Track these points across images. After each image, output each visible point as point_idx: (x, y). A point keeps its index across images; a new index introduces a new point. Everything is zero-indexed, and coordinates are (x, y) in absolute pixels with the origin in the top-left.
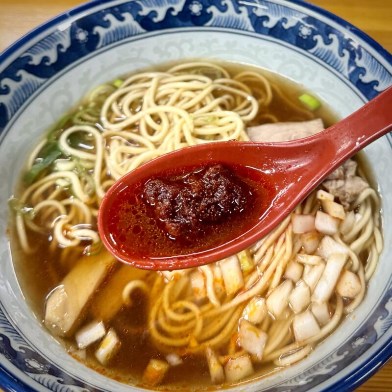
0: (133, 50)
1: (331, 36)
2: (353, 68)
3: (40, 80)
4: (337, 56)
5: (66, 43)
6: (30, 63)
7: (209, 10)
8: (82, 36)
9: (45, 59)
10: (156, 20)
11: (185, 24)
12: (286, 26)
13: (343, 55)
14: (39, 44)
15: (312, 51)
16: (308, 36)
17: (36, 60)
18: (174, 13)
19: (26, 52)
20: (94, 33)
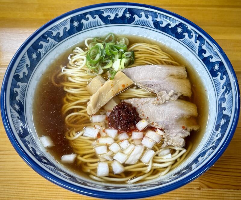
0: (145, 32)
1: (224, 76)
2: (223, 97)
3: (102, 23)
4: (221, 87)
5: (120, 14)
6: (102, 14)
7: (184, 34)
8: (128, 15)
9: (109, 16)
10: (161, 25)
11: (172, 34)
12: (211, 60)
13: (223, 88)
14: (109, 9)
15: (214, 78)
16: (216, 71)
17: (105, 15)
18: (170, 27)
19: (103, 9)
20: (134, 17)
